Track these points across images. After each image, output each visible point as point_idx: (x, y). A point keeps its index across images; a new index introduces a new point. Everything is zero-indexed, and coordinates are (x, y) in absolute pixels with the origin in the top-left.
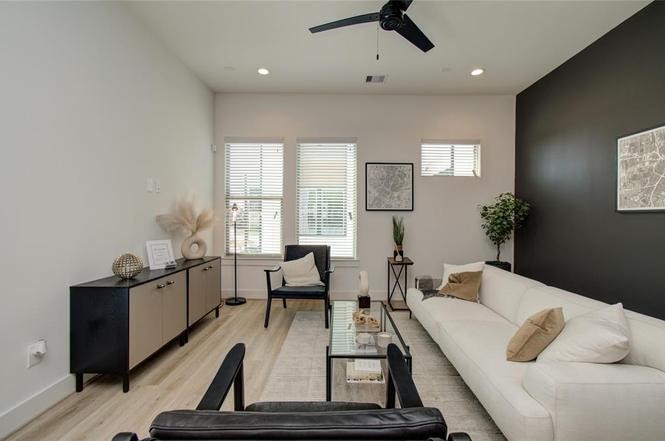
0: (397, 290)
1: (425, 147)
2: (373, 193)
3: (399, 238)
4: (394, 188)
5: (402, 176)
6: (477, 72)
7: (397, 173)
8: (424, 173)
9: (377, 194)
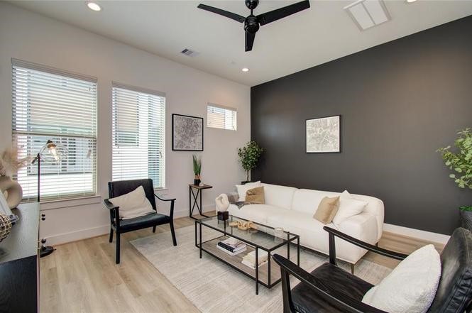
0: (196, 207)
1: (210, 109)
2: (178, 137)
3: (197, 170)
4: (192, 135)
5: (197, 126)
6: (245, 70)
7: (193, 124)
8: (209, 125)
9: (180, 138)
